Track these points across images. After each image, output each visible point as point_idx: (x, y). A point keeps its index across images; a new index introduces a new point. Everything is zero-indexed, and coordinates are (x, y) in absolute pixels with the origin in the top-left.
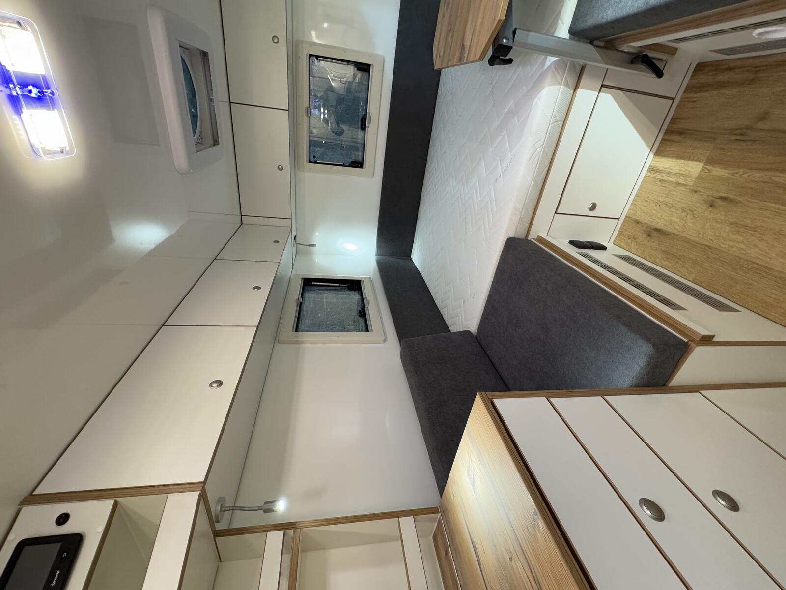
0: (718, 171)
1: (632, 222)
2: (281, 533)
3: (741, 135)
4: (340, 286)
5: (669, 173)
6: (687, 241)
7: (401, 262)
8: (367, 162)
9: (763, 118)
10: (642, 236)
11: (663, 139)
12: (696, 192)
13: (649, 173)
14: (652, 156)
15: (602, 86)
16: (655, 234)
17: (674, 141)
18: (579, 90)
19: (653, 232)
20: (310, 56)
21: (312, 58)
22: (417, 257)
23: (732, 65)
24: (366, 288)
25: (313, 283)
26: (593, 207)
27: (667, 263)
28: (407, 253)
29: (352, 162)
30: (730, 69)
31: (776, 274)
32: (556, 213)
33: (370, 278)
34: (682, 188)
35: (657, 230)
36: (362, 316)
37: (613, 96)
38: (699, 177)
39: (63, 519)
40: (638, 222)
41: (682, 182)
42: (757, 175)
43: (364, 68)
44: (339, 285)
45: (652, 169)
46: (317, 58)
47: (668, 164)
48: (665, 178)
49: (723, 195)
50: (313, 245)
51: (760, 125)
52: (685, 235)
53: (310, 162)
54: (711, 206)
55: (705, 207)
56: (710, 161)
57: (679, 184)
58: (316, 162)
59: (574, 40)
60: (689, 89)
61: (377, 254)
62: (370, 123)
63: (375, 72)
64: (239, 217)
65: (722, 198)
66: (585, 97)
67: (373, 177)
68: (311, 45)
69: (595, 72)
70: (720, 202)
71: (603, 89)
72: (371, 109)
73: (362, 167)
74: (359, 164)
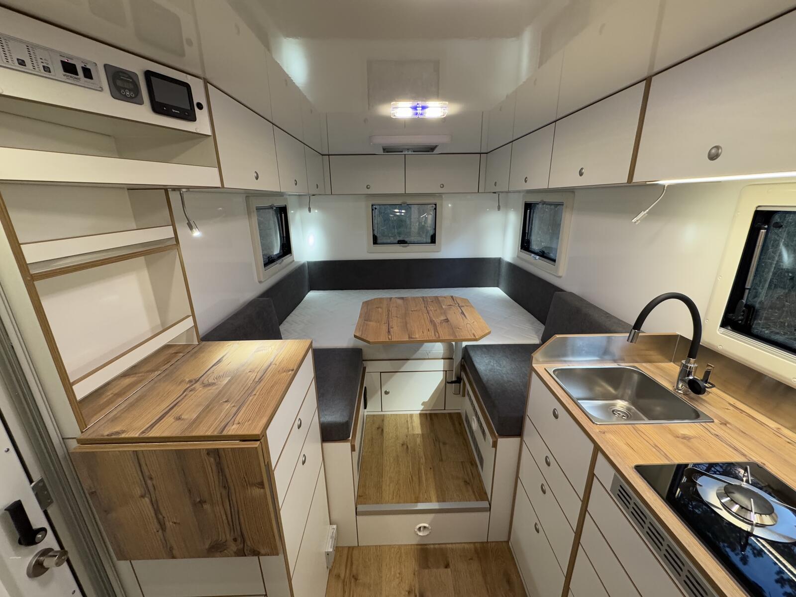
0: (419, 440)
1: (382, 418)
2: (173, 236)
3: (436, 440)
4: (283, 237)
5: (412, 423)
6: (382, 443)
7: (307, 283)
8: (378, 247)
9: (444, 444)
10: (376, 425)
11: (426, 414)
12: (407, 437)
13: (409, 415)
14: (419, 412)
15: (446, 371)
16: (380, 430)
17: (427, 418)
18: (443, 360)
19: (381, 430)
20: (436, 205)
21: (434, 205)
22: (312, 295)
23: (462, 424)
24: (287, 259)
25: (283, 214)
26: (387, 393)
27: (367, 441)
28: (313, 288)
29: (376, 236)
30: (460, 424)
31: (381, 480)
32: (381, 372)
33: (294, 261)
34: (407, 430)
35: (382, 430)
36: (269, 260)
37: (442, 380)
38: (414, 435)
39: (200, 106)
40: (383, 421)
41: (409, 429)
42: (422, 454)
43: (433, 240)
44: (285, 236)
45: (411, 416)
46: (434, 209)
47: (417, 421)
48: (409, 422)
49: (409, 447)
50: (310, 211)
51: (441, 445)
52: (385, 441)
53: (372, 205)
54: (403, 445)
55: (402, 443)
56: (423, 435)
57: (408, 428)
58: (372, 210)
59: (462, 350)
60: (450, 414)
61: (309, 263)
62: (403, 246)
63: (432, 246)
64: (327, 153)
65: (407, 447)
66: (440, 365)
67: (368, 252)
68: (442, 205)
69: (451, 365)
70: (405, 447)
71: (445, 372)
72: (411, 247)
73: (374, 244)
74: (375, 241)
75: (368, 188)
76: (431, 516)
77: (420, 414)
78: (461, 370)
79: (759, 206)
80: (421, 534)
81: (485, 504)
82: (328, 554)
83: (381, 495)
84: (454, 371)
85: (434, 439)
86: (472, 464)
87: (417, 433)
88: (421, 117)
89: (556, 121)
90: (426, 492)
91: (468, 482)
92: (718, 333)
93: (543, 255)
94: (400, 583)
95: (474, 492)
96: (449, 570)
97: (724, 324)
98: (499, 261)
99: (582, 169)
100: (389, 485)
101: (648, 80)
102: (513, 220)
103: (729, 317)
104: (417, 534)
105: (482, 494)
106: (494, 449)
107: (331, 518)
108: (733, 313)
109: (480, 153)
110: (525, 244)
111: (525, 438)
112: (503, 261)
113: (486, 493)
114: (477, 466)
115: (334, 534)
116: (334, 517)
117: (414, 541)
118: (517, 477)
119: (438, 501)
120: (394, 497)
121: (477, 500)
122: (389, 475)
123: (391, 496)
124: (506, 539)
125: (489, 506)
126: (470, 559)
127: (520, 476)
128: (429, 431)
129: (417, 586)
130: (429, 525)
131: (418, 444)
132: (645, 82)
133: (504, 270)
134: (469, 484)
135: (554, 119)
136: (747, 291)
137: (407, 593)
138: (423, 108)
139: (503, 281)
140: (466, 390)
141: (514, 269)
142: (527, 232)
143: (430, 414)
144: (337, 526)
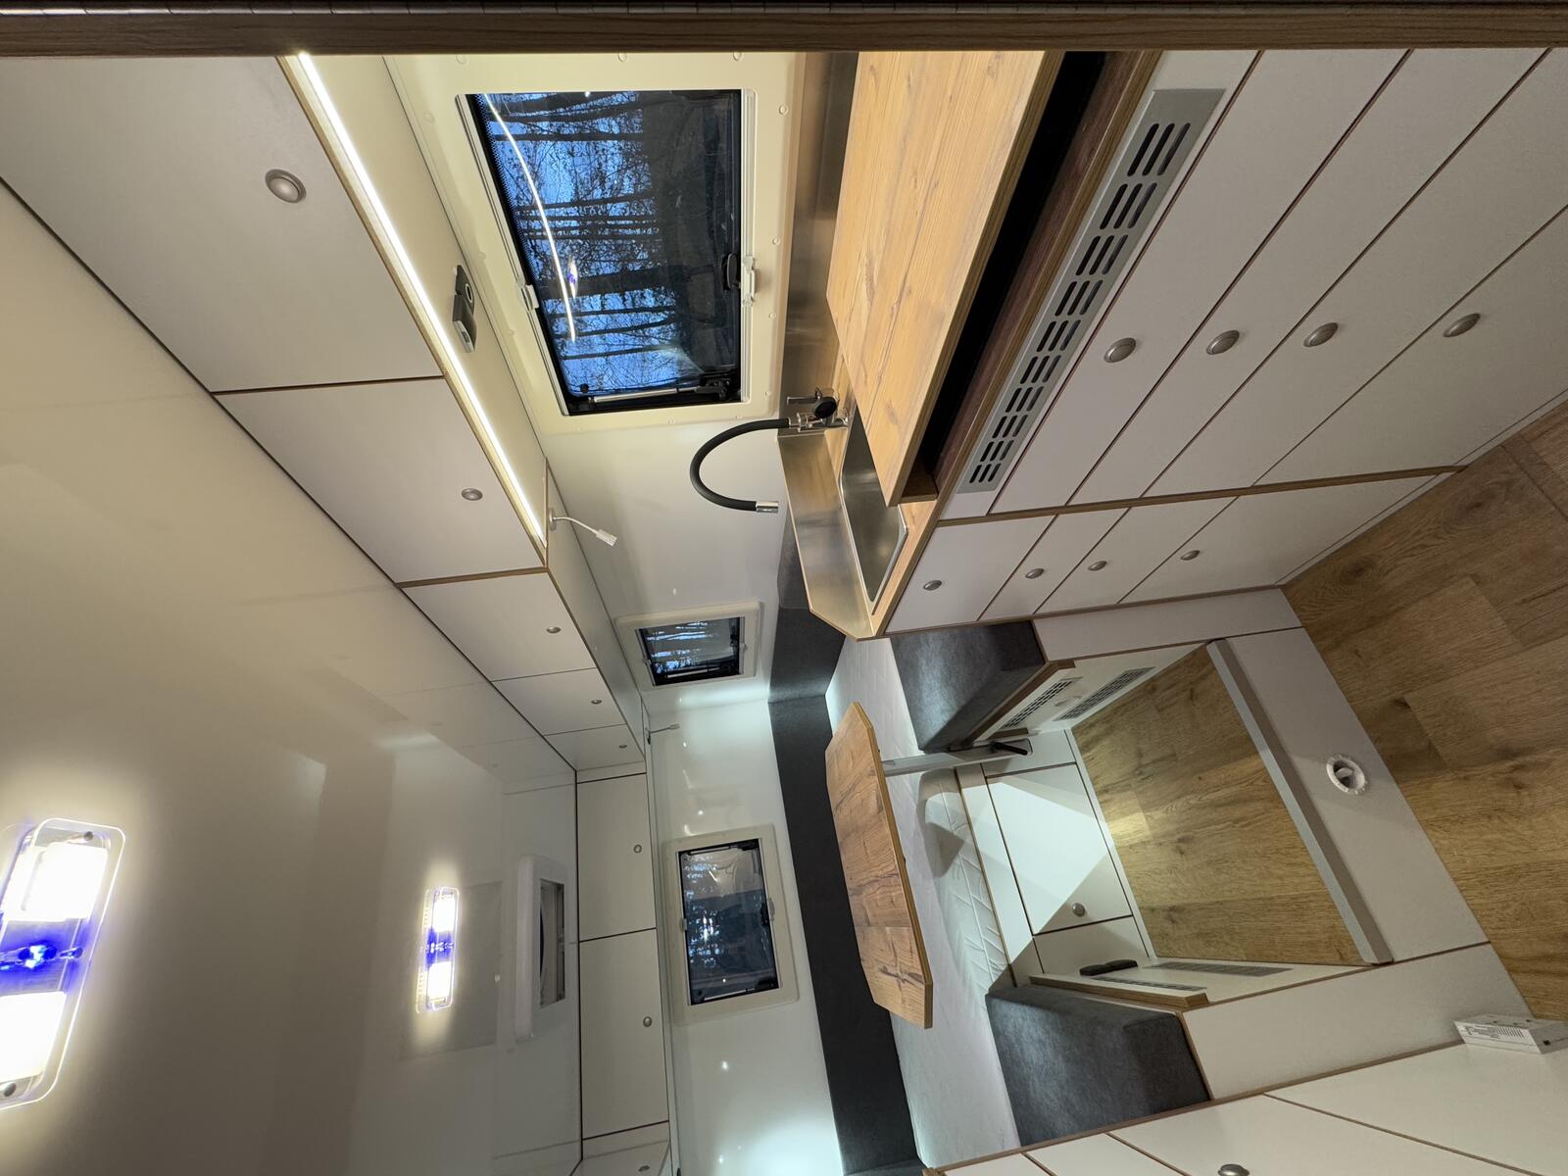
0: (1155, 814)
1: (1148, 912)
6: (1200, 907)
7: (899, 1171)
8: (783, 974)
10: (1170, 926)
11: (1100, 803)
12: (1161, 844)
14: (1103, 822)
15: (986, 778)
16: (1175, 916)
17: (1111, 802)
18: (963, 790)
19: (1174, 913)
20: (681, 853)
21: (683, 855)
23: (1092, 721)
26: (1081, 910)
27: (1213, 949)
28: (907, 1149)
29: (759, 983)
30: (1091, 726)
31: (1279, 901)
32: (1031, 934)
34: (1149, 846)
35: (1173, 909)
38: (1151, 828)
40: (1153, 910)
43: (751, 845)
46: (690, 854)
47: (1122, 823)
49: (1179, 836)
52: (1194, 901)
53: (693, 1003)
54: (1182, 853)
55: (1178, 856)
56: (1145, 808)
58: (703, 1001)
59: (931, 754)
60: (1084, 749)
61: (848, 1171)
62: (773, 914)
63: (765, 847)
64: (578, 1144)
65: (1180, 840)
66: (975, 794)
67: (798, 997)
68: (680, 840)
69: (970, 770)
70: (1183, 846)
71: (988, 780)
72: (772, 893)
73: (776, 986)
74: (771, 983)
75: (651, 1022)
76: (1303, 766)
77: (1108, 819)
78: (972, 748)
79: (563, 414)
80: (1361, 780)
81: (1213, 650)
82: (1547, 1043)
83: (1311, 898)
84: (982, 761)
85: (1139, 778)
86: (1154, 689)
87: (1144, 820)
88: (455, 940)
89: (490, 682)
90: (1252, 784)
91: (1188, 692)
92: (749, 402)
93: (735, 637)
94: (1510, 814)
95: (1203, 678)
96: (1408, 698)
97: (738, 399)
98: (775, 705)
99: (548, 630)
100: (1280, 878)
101: (400, 587)
102: (693, 697)
103: (724, 395)
104: (1367, 786)
105: (1198, 661)
106: (1076, 663)
107: (1441, 1041)
108: (718, 394)
109: (576, 783)
110: (728, 668)
111: (1029, 612)
112: (772, 697)
113: (1194, 653)
114: (1153, 679)
115: (1485, 1027)
116: (1437, 1035)
117: (1394, 790)
118: (1119, 606)
119: (1257, 753)
120: (1299, 860)
121: (1215, 669)
122: (1258, 882)
123: (1302, 871)
124: (1279, 592)
125: (1214, 643)
126: (1360, 656)
127: (1114, 602)
128: (1129, 793)
129: (1490, 768)
130: (1325, 762)
131: (1165, 815)
132: (404, 590)
133: (788, 693)
134: (1192, 690)
135: (487, 684)
136: (681, 390)
137: (1524, 793)
138: (432, 939)
139: (811, 689)
140: (1008, 729)
141: (777, 679)
142: (706, 671)
143: (1099, 793)
144: (1458, 1019)
